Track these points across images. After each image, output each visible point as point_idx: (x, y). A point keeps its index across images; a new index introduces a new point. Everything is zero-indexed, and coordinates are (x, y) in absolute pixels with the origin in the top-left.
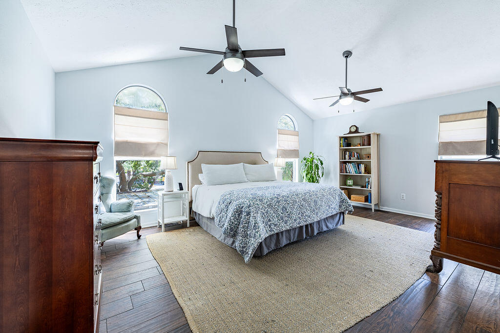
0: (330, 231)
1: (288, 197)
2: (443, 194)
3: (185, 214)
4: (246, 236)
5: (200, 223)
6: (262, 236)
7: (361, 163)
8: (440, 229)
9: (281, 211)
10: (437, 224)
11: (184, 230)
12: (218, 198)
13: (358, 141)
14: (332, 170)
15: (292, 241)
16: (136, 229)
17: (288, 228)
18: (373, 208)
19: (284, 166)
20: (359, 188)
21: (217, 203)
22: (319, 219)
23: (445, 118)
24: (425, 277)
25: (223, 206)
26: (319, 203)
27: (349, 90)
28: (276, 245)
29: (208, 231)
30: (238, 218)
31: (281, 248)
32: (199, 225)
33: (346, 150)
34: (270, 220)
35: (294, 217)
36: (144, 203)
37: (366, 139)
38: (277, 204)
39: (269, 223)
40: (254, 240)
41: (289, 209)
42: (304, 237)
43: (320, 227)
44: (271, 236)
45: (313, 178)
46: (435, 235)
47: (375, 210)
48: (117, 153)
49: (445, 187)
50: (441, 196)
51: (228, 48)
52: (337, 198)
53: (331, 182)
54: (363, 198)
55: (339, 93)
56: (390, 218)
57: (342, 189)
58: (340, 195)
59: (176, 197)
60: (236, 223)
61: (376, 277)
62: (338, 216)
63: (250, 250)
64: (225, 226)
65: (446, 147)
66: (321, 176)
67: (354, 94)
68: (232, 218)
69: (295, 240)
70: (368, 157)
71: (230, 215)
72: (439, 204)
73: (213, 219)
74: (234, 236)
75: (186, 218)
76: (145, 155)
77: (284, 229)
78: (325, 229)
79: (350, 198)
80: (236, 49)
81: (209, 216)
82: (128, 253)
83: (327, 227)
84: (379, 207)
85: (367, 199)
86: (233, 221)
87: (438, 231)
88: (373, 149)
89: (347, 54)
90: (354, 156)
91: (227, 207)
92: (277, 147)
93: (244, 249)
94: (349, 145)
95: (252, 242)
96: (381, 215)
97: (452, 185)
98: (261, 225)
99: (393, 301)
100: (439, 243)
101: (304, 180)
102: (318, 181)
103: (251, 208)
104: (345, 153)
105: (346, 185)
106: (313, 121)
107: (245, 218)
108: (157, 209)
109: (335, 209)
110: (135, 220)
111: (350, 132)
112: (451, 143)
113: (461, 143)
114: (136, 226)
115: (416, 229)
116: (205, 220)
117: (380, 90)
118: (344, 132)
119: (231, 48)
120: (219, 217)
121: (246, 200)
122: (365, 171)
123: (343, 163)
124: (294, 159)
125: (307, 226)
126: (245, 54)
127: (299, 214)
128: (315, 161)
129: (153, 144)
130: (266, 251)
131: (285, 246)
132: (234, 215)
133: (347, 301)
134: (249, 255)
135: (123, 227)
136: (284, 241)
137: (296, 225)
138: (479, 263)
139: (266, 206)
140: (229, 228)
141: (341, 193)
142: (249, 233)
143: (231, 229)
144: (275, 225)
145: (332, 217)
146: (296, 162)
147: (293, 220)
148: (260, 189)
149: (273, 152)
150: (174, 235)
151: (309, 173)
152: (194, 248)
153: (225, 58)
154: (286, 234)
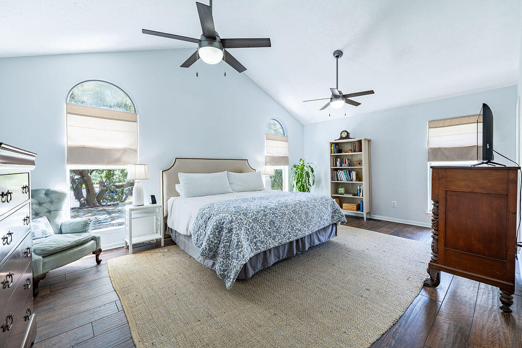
0: (322, 245)
1: (276, 209)
2: (440, 203)
3: (159, 232)
4: (227, 257)
5: (177, 241)
6: (245, 256)
7: (352, 170)
8: (437, 240)
9: (269, 226)
10: (434, 234)
11: (157, 250)
12: (196, 213)
13: (349, 147)
14: (323, 177)
15: (281, 258)
16: (94, 253)
17: (277, 245)
18: (365, 216)
19: (273, 173)
20: (351, 196)
21: (195, 219)
22: (310, 233)
23: (435, 124)
24: (423, 292)
25: (201, 222)
26: (311, 214)
27: (340, 92)
28: (263, 264)
29: (186, 251)
30: (218, 236)
31: (269, 268)
32: (175, 244)
33: (337, 157)
34: (255, 237)
35: (283, 231)
36: (113, 219)
37: (357, 145)
38: (264, 218)
39: (255, 240)
40: (237, 262)
41: (277, 223)
42: (295, 253)
43: (311, 241)
44: (257, 256)
45: (303, 186)
46: (432, 246)
47: (368, 219)
48: (71, 160)
49: (442, 194)
50: (437, 205)
51: (204, 34)
52: (329, 209)
53: (322, 191)
54: (355, 207)
55: (330, 95)
56: (382, 227)
57: (334, 197)
58: (333, 205)
59: (148, 212)
60: (216, 241)
61: (373, 296)
62: (331, 227)
63: (232, 273)
64: (203, 246)
65: (435, 153)
66: (312, 184)
67: (345, 97)
68: (211, 236)
69: (284, 257)
70: (360, 164)
71: (209, 233)
72: (436, 213)
73: (190, 236)
74: (214, 257)
75: (159, 236)
76: (108, 163)
77: (272, 246)
78: (317, 242)
79: (341, 207)
80: (213, 37)
81: (185, 234)
82: (82, 283)
83: (319, 240)
84: (370, 215)
85: (359, 208)
86: (213, 240)
87: (435, 242)
88: (363, 156)
89: (338, 54)
90: (345, 163)
91: (206, 222)
92: (266, 154)
93: (226, 273)
94: (340, 151)
95: (235, 264)
96: (374, 224)
97: (448, 193)
98: (245, 244)
99: (394, 325)
100: (437, 255)
101: (295, 189)
102: (309, 189)
103: (233, 224)
104: (336, 160)
105: (337, 193)
106: (303, 125)
107: (226, 236)
108: (124, 226)
109: (327, 220)
110: (93, 242)
111: (341, 138)
112: (440, 149)
113: (449, 149)
114: (95, 249)
115: (408, 238)
116: (182, 238)
117: (372, 92)
118: (335, 137)
119: (207, 34)
120: (196, 235)
121: (227, 214)
122: (357, 178)
123: (335, 170)
124: (283, 166)
125: (297, 241)
126: (224, 43)
127: (288, 228)
128: (305, 168)
129: (118, 150)
130: (251, 272)
131: (274, 265)
132: (213, 233)
133: (344, 330)
134: (231, 280)
135: (75, 252)
136: (272, 260)
137: (285, 241)
138: (477, 275)
139: (251, 221)
140: (208, 248)
141: (333, 202)
142: (230, 253)
143: (210, 250)
144: (262, 242)
145: (325, 229)
146: (286, 170)
147: (282, 235)
148: (245, 200)
149: (261, 159)
150: (143, 257)
151: (299, 181)
152: (167, 273)
153: (200, 46)
154: (274, 251)
